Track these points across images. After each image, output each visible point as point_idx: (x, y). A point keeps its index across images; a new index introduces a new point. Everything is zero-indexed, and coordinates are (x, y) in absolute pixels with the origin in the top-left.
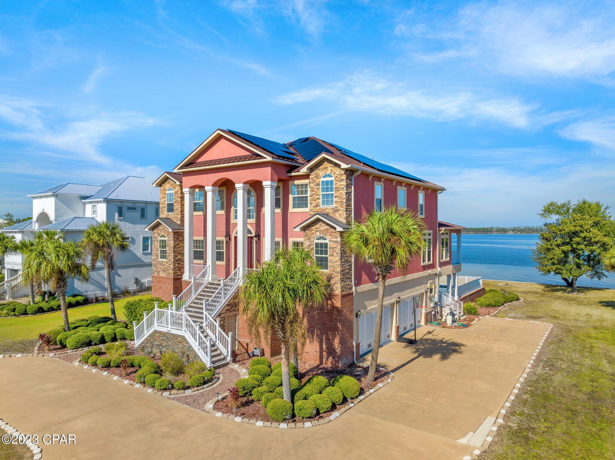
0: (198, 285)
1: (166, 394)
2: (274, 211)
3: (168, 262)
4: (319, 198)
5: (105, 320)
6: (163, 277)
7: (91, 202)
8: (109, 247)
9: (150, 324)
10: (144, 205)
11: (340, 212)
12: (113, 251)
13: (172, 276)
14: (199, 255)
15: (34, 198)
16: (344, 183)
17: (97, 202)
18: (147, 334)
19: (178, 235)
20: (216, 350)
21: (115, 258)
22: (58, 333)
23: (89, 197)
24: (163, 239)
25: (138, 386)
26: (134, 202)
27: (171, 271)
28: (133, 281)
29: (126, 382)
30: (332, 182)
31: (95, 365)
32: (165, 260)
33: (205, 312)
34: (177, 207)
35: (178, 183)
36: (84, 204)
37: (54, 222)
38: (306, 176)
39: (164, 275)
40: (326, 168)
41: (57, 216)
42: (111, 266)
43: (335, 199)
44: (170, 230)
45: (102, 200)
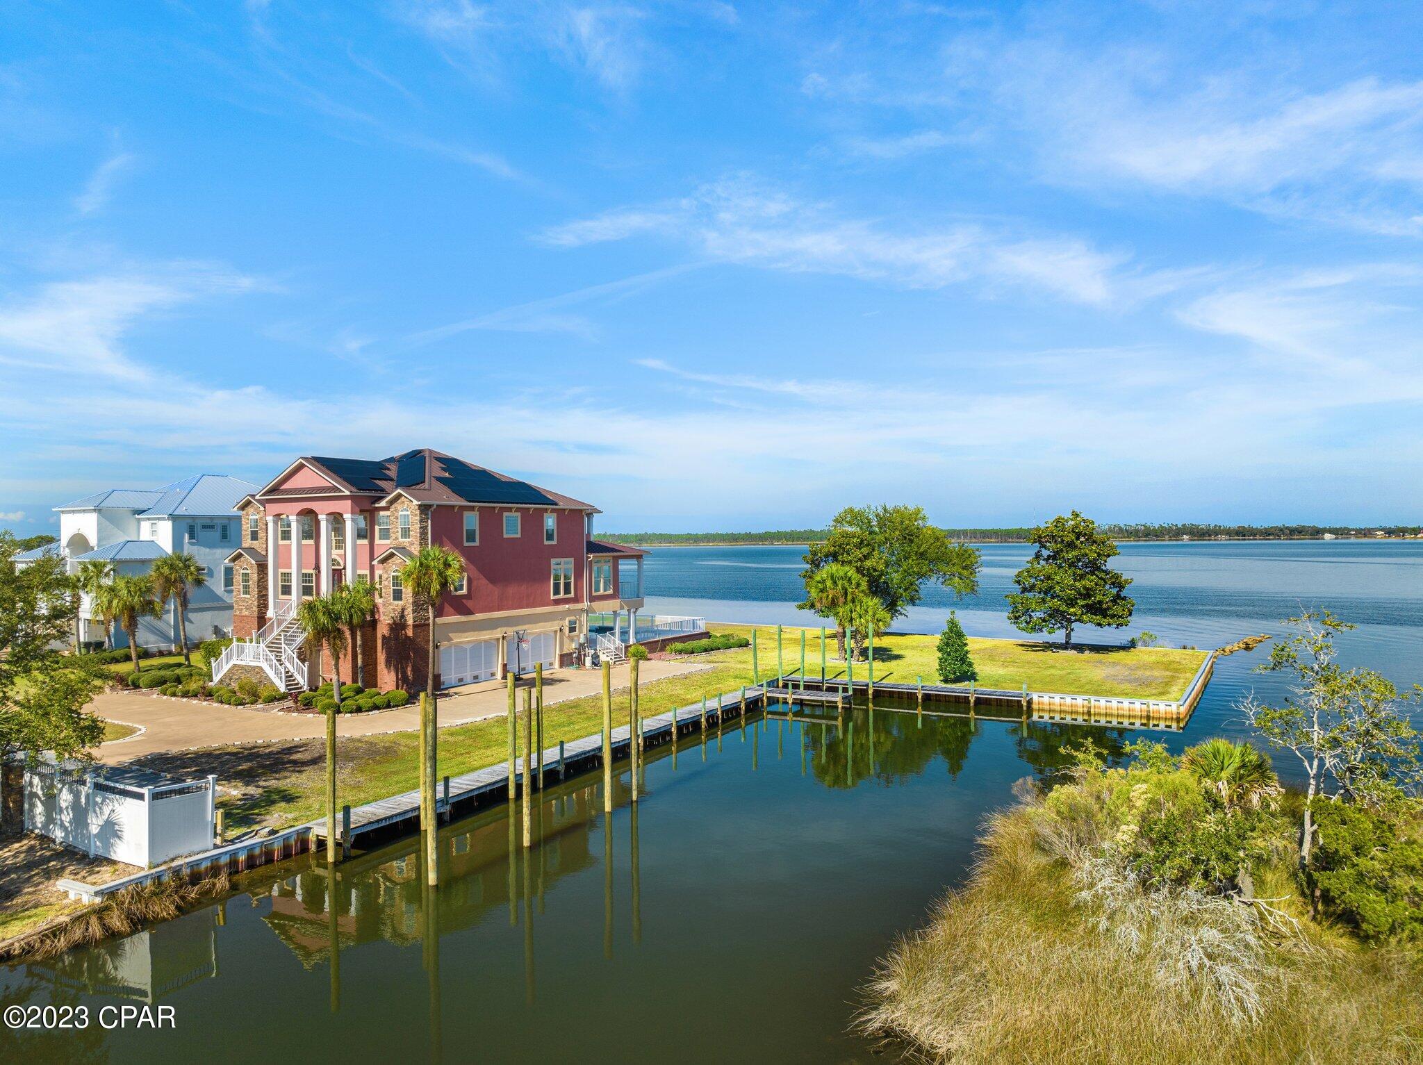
0: (280, 622)
1: (240, 707)
2: (355, 542)
3: (252, 599)
4: (398, 532)
5: (179, 665)
6: (246, 616)
7: (149, 519)
8: (182, 582)
9: (229, 658)
10: (226, 521)
11: (415, 546)
12: (187, 586)
13: (256, 614)
14: (286, 590)
15: (63, 512)
16: (418, 518)
17: (159, 519)
18: (226, 668)
19: (262, 568)
20: (294, 680)
21: (189, 595)
22: (129, 674)
23: (145, 511)
24: (247, 572)
25: (215, 705)
26: (212, 518)
27: (255, 609)
28: (211, 629)
29: (205, 703)
30: (408, 515)
31: (174, 695)
32: (248, 596)
33: (283, 645)
34: (261, 534)
35: (262, 508)
36: (139, 521)
37: (96, 549)
38: (386, 509)
39: (247, 613)
40: (403, 502)
41: (99, 540)
42: (184, 603)
43: (411, 533)
44: (253, 562)
45: (166, 516)
